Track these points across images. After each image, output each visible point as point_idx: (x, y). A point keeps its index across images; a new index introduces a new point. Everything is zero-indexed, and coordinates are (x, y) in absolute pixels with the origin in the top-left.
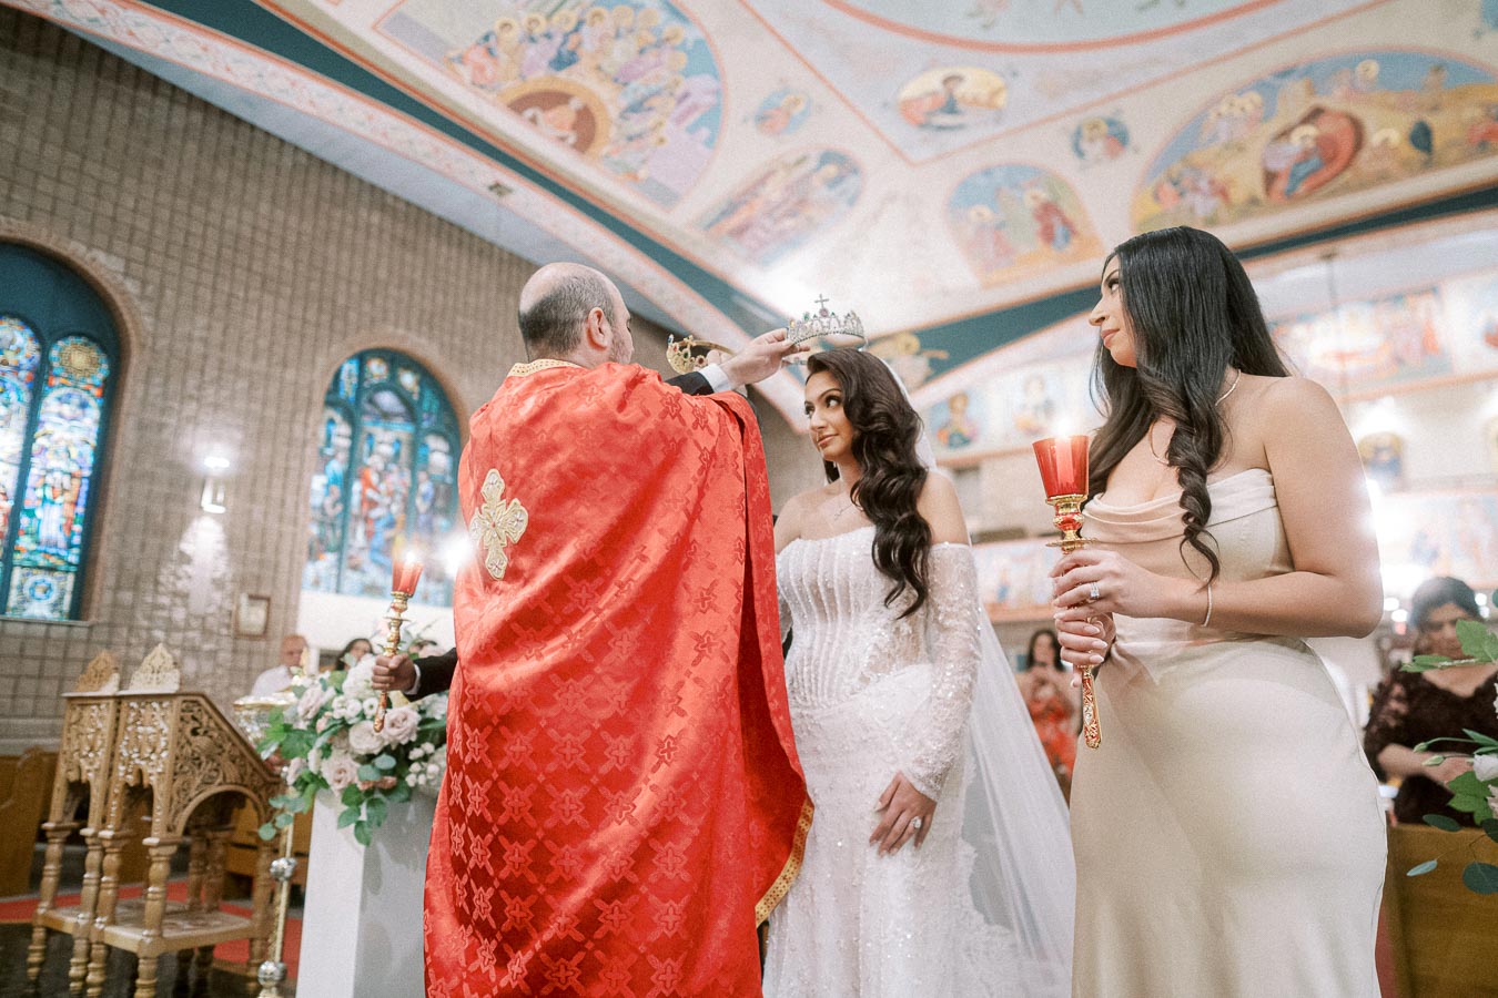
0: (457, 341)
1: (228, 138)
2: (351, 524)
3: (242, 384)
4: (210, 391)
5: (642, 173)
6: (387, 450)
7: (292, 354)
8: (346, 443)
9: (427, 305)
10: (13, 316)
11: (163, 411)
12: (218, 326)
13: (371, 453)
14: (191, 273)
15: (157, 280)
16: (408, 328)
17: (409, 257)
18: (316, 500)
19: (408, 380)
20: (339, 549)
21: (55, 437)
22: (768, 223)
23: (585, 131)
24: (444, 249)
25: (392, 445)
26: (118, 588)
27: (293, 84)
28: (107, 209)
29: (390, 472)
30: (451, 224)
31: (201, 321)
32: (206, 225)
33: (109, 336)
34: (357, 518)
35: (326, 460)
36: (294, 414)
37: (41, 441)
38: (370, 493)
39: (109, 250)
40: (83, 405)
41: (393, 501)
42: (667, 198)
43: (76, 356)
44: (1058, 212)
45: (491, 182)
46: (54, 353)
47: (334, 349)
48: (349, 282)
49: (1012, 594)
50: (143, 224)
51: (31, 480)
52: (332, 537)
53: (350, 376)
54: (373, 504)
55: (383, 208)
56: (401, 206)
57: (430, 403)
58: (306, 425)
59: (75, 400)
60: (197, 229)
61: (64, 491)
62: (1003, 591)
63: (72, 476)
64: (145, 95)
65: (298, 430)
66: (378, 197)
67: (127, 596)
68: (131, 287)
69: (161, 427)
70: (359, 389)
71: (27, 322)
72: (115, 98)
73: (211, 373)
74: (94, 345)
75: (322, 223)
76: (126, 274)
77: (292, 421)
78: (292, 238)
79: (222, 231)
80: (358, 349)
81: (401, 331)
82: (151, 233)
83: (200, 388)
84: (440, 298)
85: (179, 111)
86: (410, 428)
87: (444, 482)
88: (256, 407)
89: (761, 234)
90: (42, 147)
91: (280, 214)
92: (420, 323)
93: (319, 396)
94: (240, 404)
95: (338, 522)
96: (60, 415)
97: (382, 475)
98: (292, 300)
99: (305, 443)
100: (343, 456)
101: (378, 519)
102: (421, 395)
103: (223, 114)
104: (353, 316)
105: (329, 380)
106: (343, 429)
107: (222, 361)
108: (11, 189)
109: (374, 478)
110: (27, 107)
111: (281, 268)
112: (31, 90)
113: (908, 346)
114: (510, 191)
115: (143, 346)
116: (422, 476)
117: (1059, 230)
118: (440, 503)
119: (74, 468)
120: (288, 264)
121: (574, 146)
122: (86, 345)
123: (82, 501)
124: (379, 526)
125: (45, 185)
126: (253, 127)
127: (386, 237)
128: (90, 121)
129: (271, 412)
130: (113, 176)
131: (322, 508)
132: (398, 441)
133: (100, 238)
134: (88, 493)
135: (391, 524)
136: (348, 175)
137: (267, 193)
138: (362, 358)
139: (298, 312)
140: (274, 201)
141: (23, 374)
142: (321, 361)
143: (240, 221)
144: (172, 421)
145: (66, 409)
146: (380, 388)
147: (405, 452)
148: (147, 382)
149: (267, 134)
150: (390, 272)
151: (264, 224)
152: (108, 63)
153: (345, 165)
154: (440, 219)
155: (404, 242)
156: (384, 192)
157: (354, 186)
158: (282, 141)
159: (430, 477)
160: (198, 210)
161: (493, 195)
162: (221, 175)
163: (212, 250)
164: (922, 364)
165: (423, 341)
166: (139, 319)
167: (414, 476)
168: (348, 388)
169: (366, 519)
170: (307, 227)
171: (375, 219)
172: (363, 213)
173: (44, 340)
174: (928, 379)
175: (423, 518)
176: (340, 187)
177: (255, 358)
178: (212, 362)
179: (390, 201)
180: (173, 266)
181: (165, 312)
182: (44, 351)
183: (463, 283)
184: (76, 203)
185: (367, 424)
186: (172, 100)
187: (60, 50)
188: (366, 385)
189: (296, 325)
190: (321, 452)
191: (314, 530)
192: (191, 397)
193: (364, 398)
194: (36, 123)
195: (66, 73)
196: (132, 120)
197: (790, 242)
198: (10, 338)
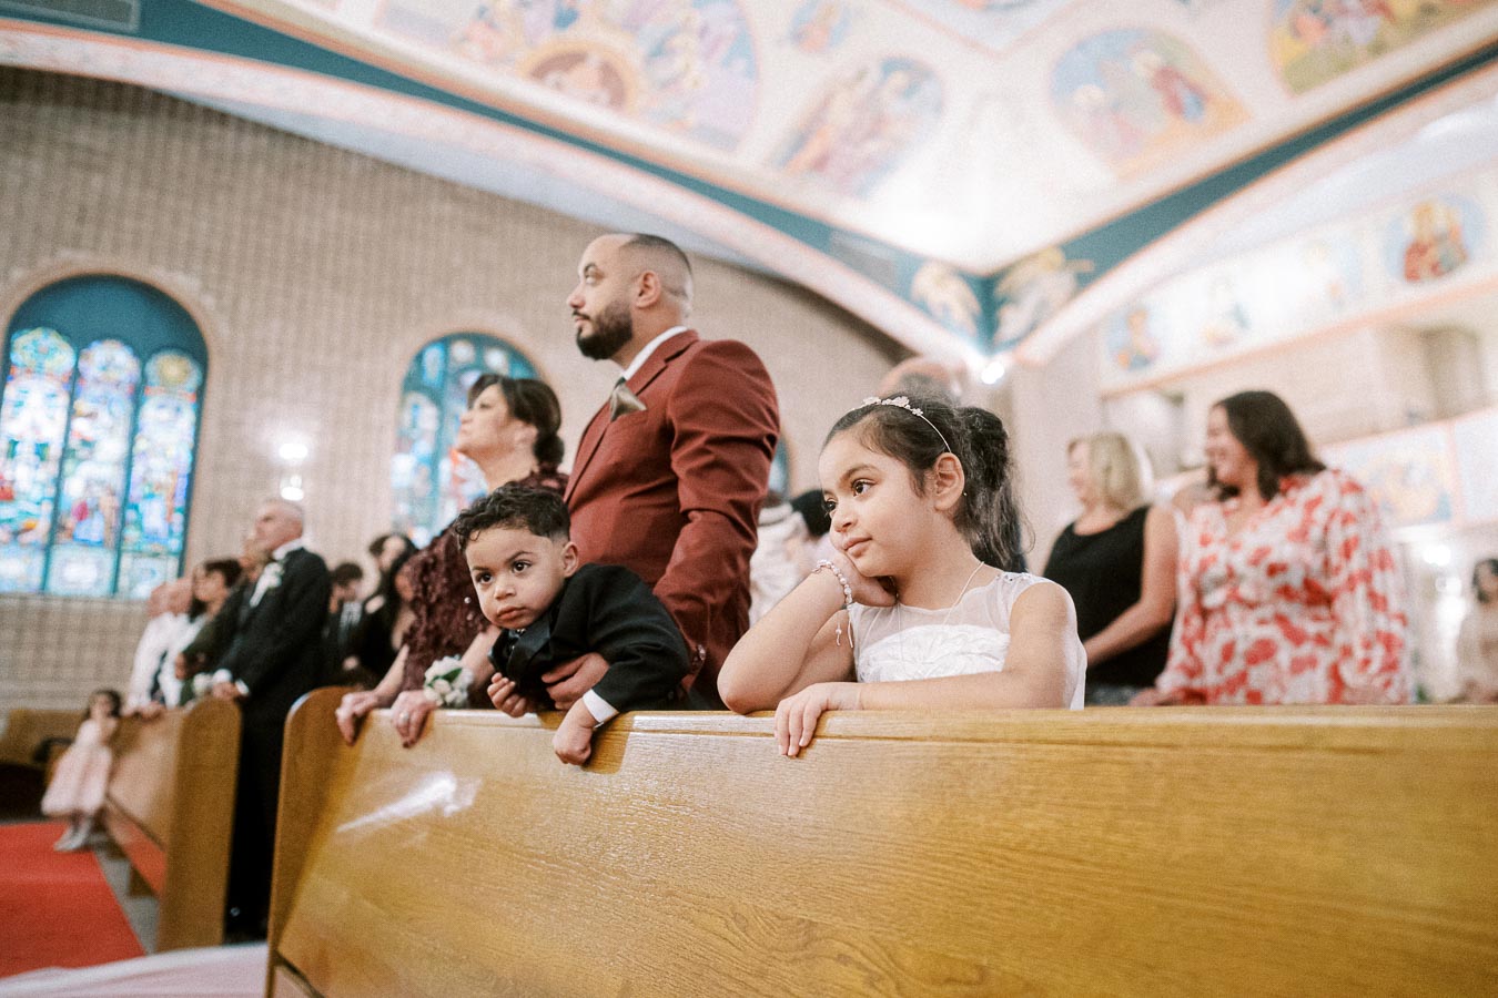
1: (295, 157)
3: (317, 379)
4: (287, 388)
5: (691, 120)
7: (367, 345)
8: (432, 425)
9: (507, 285)
10: (113, 337)
11: (242, 408)
12: (293, 328)
14: (265, 283)
15: (232, 292)
16: (487, 308)
17: (485, 241)
18: (402, 480)
19: (495, 358)
21: (154, 440)
22: (848, 149)
23: (614, 86)
24: (522, 230)
28: (184, 235)
30: (528, 205)
31: (276, 324)
32: (277, 236)
34: (447, 495)
35: (410, 442)
36: (370, 399)
37: (141, 445)
38: (460, 471)
39: (187, 270)
40: (178, 410)
42: (729, 141)
43: (172, 368)
44: (1178, 76)
46: (151, 368)
50: (217, 245)
51: (136, 478)
52: (422, 513)
53: (434, 360)
54: (463, 481)
55: (455, 198)
56: (475, 196)
59: (172, 406)
61: (164, 486)
63: (172, 474)
64: (214, 130)
66: (448, 189)
68: (209, 301)
70: (445, 374)
71: (127, 342)
72: (187, 136)
73: (287, 369)
74: (185, 355)
75: (392, 220)
76: (204, 290)
77: (368, 408)
79: (292, 240)
80: (438, 333)
81: (480, 313)
83: (277, 384)
85: (247, 139)
88: (332, 398)
89: (844, 163)
90: (124, 191)
91: (348, 217)
92: (500, 300)
93: (397, 382)
94: (317, 397)
95: (428, 500)
96: (158, 420)
98: (365, 298)
100: (430, 437)
103: (289, 136)
104: (427, 304)
106: (429, 411)
107: (297, 359)
108: (99, 229)
110: (109, 156)
111: (352, 268)
112: (113, 141)
113: (1050, 264)
115: (221, 353)
117: (1186, 98)
119: (173, 467)
120: (360, 264)
121: (609, 104)
122: (178, 356)
123: (179, 495)
125: (128, 223)
126: (317, 143)
127: (460, 224)
128: (166, 159)
129: (347, 402)
130: (187, 205)
133: (178, 261)
134: (185, 488)
136: (415, 173)
137: (335, 201)
138: (443, 344)
139: (370, 306)
140: (342, 208)
141: (126, 389)
143: (309, 229)
144: (250, 416)
145: (165, 414)
146: (467, 368)
148: (227, 384)
149: (331, 146)
150: (465, 256)
151: (332, 229)
154: (517, 203)
155: (478, 228)
156: (454, 184)
157: (423, 182)
158: (347, 153)
160: (269, 224)
162: (290, 189)
163: (284, 260)
165: (503, 319)
166: (216, 329)
168: (432, 373)
170: (377, 226)
171: (447, 209)
172: (434, 205)
173: (143, 354)
174: (1074, 294)
176: (408, 186)
177: (329, 352)
178: (288, 361)
179: (461, 191)
180: (247, 278)
181: (242, 319)
182: (143, 366)
184: (155, 234)
185: (453, 406)
188: (450, 367)
189: (369, 319)
190: (403, 435)
191: (402, 509)
192: (269, 395)
193: (452, 381)
194: (118, 169)
195: (142, 122)
196: (204, 155)
197: (880, 167)
198: (112, 360)
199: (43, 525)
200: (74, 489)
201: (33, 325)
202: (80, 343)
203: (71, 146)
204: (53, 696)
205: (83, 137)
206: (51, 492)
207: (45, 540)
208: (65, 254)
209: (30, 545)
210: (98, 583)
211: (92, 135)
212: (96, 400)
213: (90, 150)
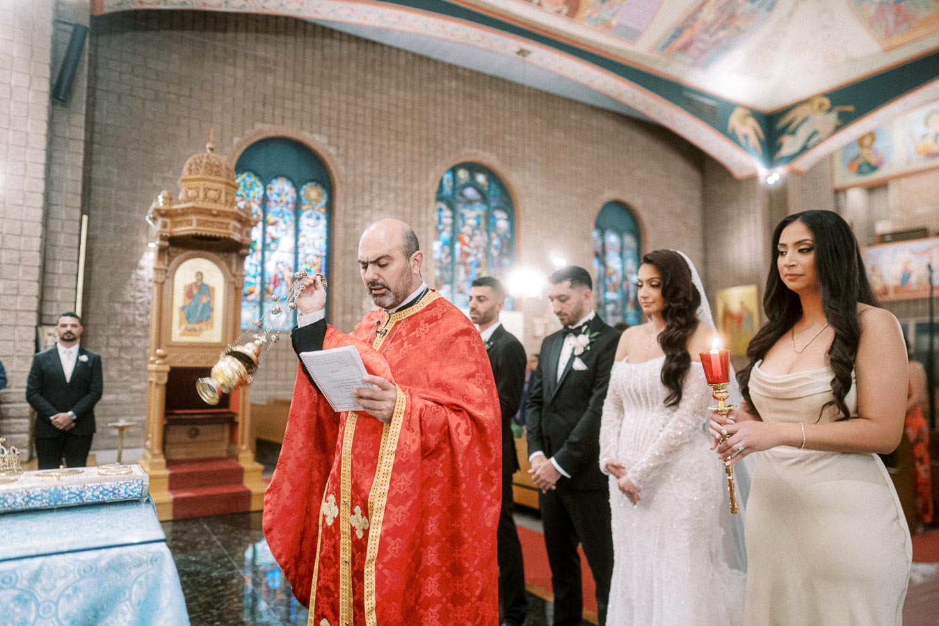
0: (507, 151)
1: (371, 55)
2: (456, 267)
3: (392, 196)
4: (376, 203)
5: (614, 22)
6: (472, 222)
7: (416, 173)
8: (448, 221)
9: (488, 132)
10: (282, 176)
11: (355, 216)
12: (377, 165)
13: (464, 225)
14: (360, 138)
15: (344, 144)
16: (478, 148)
17: (475, 104)
18: (437, 256)
19: (481, 178)
20: (451, 282)
21: (307, 237)
22: (706, 37)
23: (573, 3)
24: (495, 96)
25: (475, 218)
26: (344, 313)
27: (399, 17)
28: (317, 110)
29: (475, 235)
30: (497, 78)
31: (368, 163)
32: (365, 108)
33: (325, 180)
34: (459, 264)
35: (439, 232)
36: (420, 208)
37: (301, 240)
38: (466, 249)
39: (320, 132)
40: (318, 218)
41: (479, 251)
43: (312, 192)
45: (517, 49)
46: (302, 193)
47: (438, 167)
48: (443, 126)
49: (913, 279)
50: (334, 114)
51: (300, 260)
52: (447, 275)
53: (448, 181)
54: (467, 255)
55: (457, 76)
56: (467, 74)
57: (494, 191)
58: (427, 214)
59: (314, 216)
60: (360, 111)
61: (314, 265)
62: (906, 277)
63: (318, 256)
65: (423, 218)
66: (453, 71)
67: (349, 317)
68: (333, 151)
69: (354, 225)
70: (454, 189)
71: (289, 178)
72: (314, 47)
73: (376, 191)
74: (319, 185)
75: (425, 94)
76: (330, 144)
77: (419, 213)
78: (409, 106)
79: (373, 109)
80: (451, 164)
81: (474, 151)
82: (339, 119)
83: (371, 201)
84: (494, 126)
85: (345, 45)
86: (484, 207)
87: (506, 238)
88: (400, 207)
89: (700, 45)
90: (284, 84)
91: (401, 93)
92: (485, 142)
93: (432, 196)
94: (392, 207)
95: (450, 267)
96: (309, 225)
97: (471, 237)
98: (413, 144)
99: (427, 225)
100: (449, 229)
101: (471, 264)
102: (489, 186)
103: (367, 41)
104: (446, 146)
105: (437, 185)
106: (447, 213)
107: (380, 185)
108: (274, 110)
109: (467, 239)
110: (276, 63)
111: (405, 126)
112: (277, 53)
113: (821, 106)
114: (529, 52)
115: (341, 182)
116: (493, 235)
118: (505, 250)
119: (318, 252)
120: (409, 123)
121: (567, 15)
122: (316, 185)
123: (323, 269)
124: (472, 268)
125: (288, 104)
126: (382, 45)
127: (461, 94)
128: (304, 62)
129: (408, 209)
130: (317, 91)
131: (440, 261)
132: (479, 216)
133: (315, 127)
134: (326, 264)
135: (478, 265)
136: (436, 62)
137: (393, 83)
138: (454, 170)
139: (416, 149)
140: (398, 88)
141: (291, 206)
142: (432, 176)
143: (381, 102)
144: (359, 221)
145: (311, 221)
146: (466, 186)
147: (483, 222)
148: (346, 202)
149: (390, 47)
150: (465, 115)
151: (393, 101)
152: (310, 28)
153: (434, 56)
154: (491, 77)
155: (471, 96)
156: (457, 67)
157: (440, 67)
158: (398, 50)
159: (498, 236)
160: (360, 100)
161: (520, 57)
162: (369, 77)
163: (369, 123)
164: (832, 118)
165: (487, 154)
166: (338, 169)
167: (489, 236)
168: (448, 189)
169: (465, 264)
170: (417, 98)
171: (454, 84)
172: (446, 82)
173: (297, 186)
174: (838, 129)
175: (496, 260)
176: (432, 70)
177: (397, 179)
178: (376, 186)
179: (460, 71)
180: (351, 135)
181: (350, 162)
182: (298, 192)
183: (507, 114)
184: (302, 110)
185: (462, 209)
186: (341, 40)
187: (286, 27)
188: (457, 185)
189: (416, 157)
190: (436, 228)
191: (437, 273)
192: (368, 207)
193: (457, 192)
194: (280, 71)
195: (290, 39)
196: (323, 58)
198: (282, 189)
199: (258, 289)
200: (271, 268)
201: (243, 171)
202: (266, 180)
203: (256, 58)
204: (276, 388)
205: (261, 52)
206: (259, 269)
207: (258, 299)
208: (258, 126)
209: (252, 301)
210: (287, 321)
211: (264, 50)
212: (277, 214)
213: (266, 60)
